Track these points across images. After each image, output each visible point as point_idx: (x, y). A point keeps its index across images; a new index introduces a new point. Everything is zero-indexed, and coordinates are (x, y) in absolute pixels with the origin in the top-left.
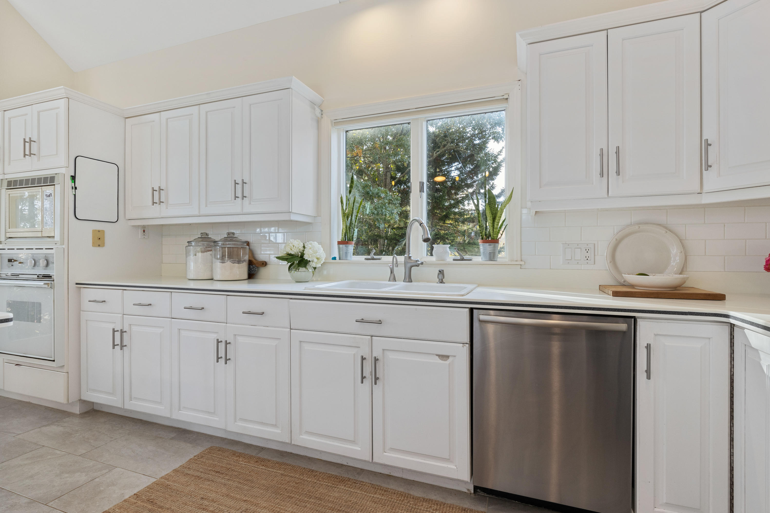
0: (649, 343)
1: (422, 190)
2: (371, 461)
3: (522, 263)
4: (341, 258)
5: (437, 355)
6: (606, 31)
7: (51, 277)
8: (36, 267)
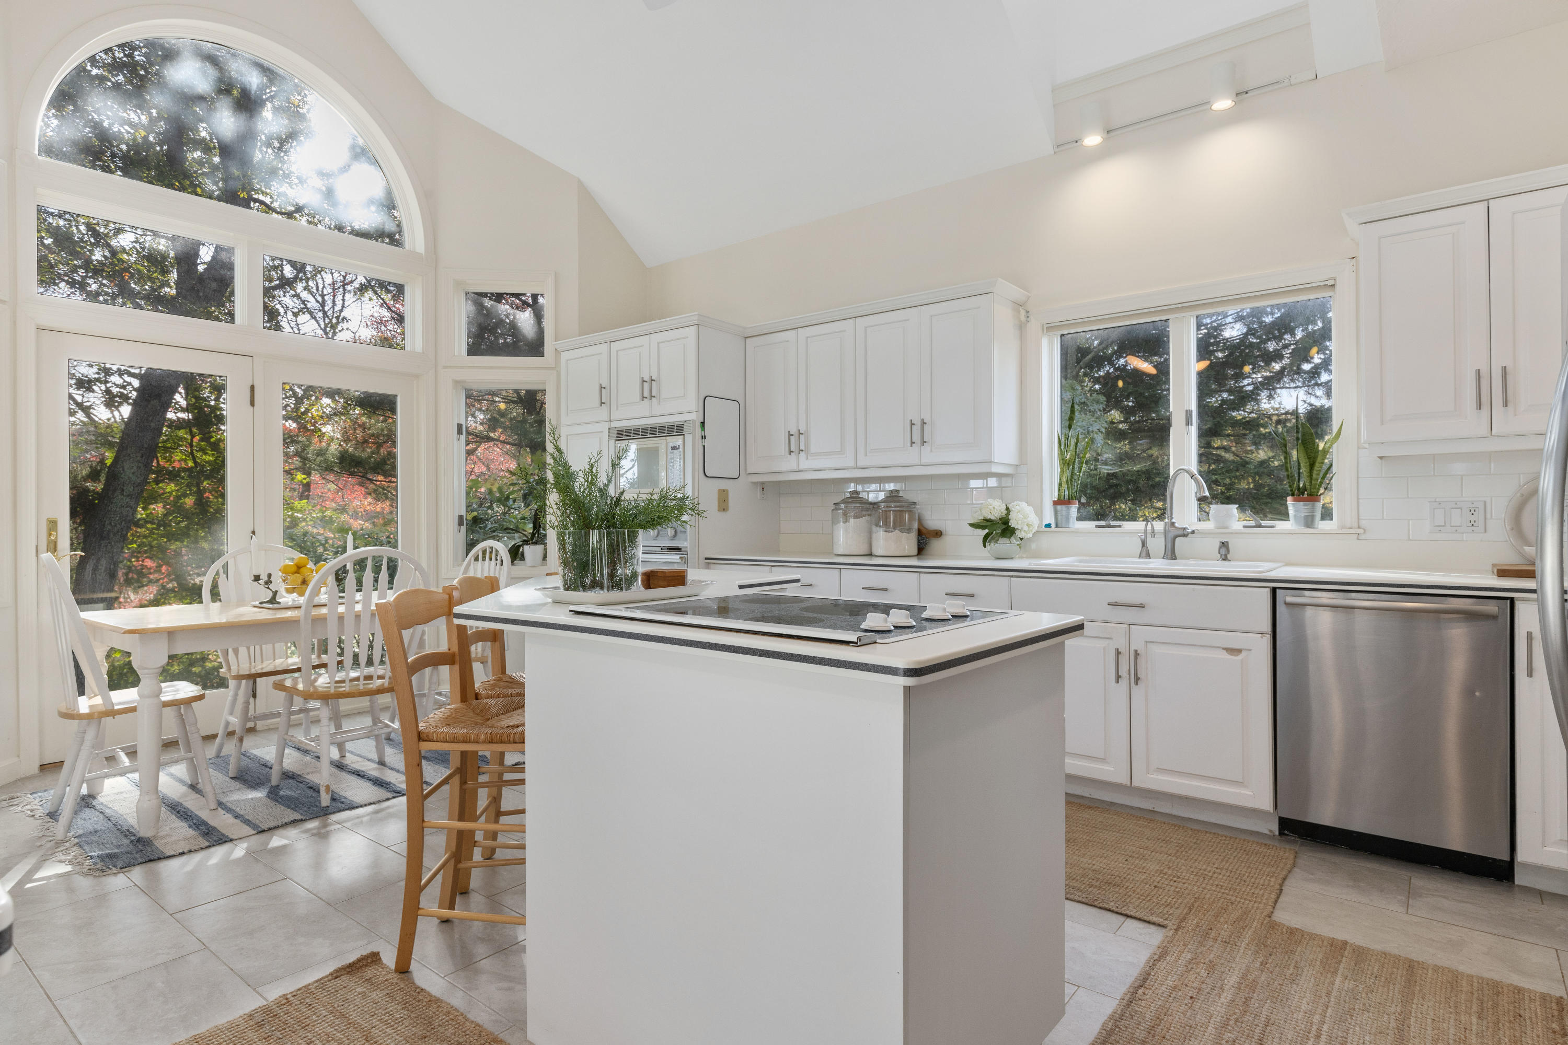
0: (1529, 630)
1: (1188, 422)
2: (1129, 784)
3: (1361, 531)
4: (1059, 525)
5: (1224, 649)
6: (1486, 202)
7: (680, 549)
8: (659, 537)
